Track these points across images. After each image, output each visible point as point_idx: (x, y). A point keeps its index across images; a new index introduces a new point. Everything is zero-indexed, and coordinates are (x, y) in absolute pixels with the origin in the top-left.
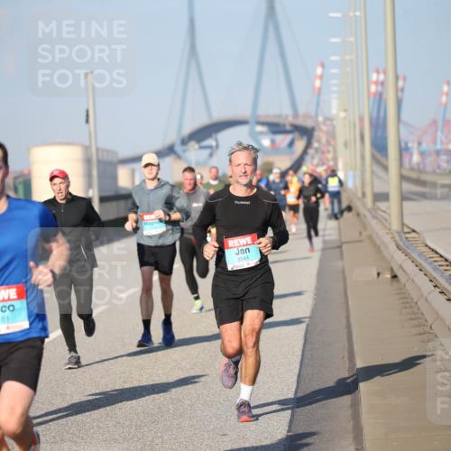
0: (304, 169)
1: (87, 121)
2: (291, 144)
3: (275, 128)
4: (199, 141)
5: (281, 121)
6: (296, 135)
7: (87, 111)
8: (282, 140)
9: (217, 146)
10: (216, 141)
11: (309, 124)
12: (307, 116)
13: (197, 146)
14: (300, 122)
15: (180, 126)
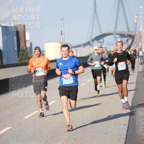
0: (131, 49)
1: (62, 34)
2: (127, 41)
3: (122, 36)
4: (97, 40)
5: (124, 33)
6: (129, 38)
7: (62, 31)
8: (124, 39)
9: (103, 42)
10: (103, 40)
11: (133, 34)
12: (132, 32)
13: (97, 42)
14: (130, 33)
15: (91, 36)
